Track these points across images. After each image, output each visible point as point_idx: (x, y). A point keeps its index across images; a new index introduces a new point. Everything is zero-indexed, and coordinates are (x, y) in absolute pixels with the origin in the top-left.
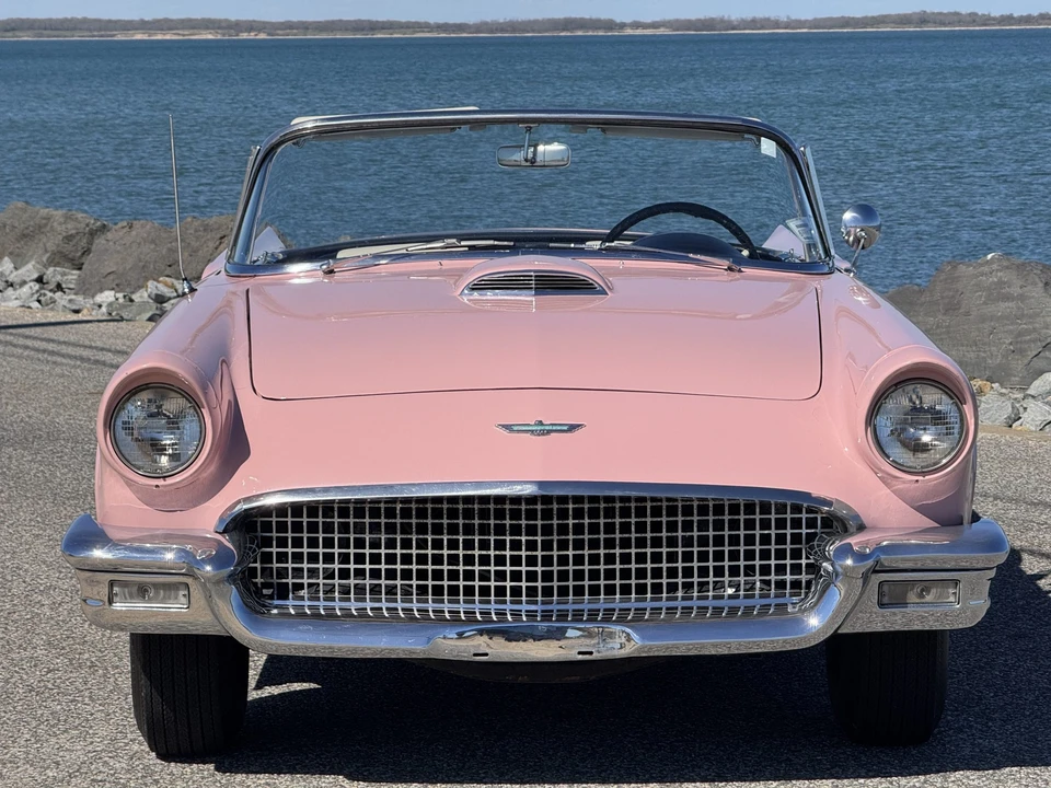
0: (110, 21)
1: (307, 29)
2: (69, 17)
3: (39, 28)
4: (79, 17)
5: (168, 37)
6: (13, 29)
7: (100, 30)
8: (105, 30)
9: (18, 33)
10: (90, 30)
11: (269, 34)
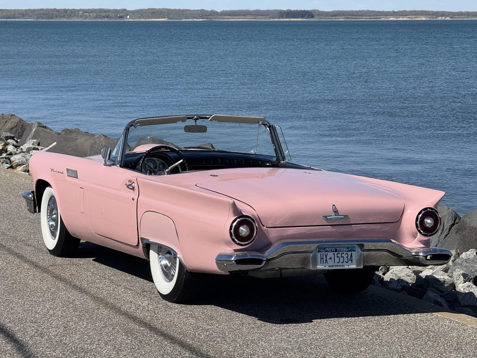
0: (379, 12)
1: (469, 15)
2: (361, 10)
3: (347, 15)
4: (366, 10)
5: (404, 19)
6: (335, 15)
7: (374, 15)
8: (378, 16)
9: (337, 17)
10: (370, 16)
11: (451, 18)
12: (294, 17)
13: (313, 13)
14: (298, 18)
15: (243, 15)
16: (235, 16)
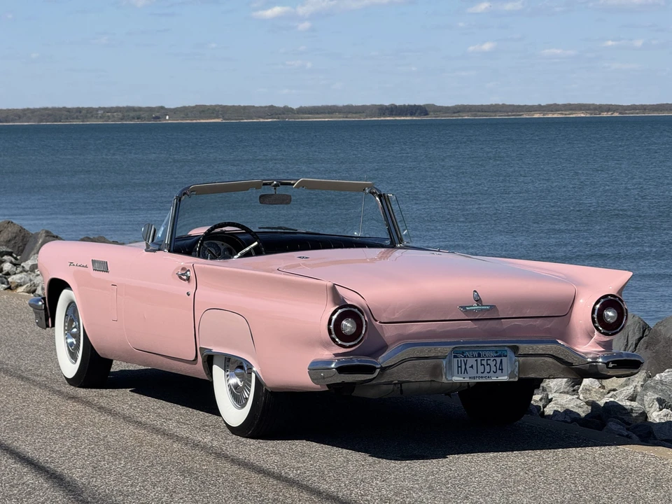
0: (519, 106)
1: (645, 109)
2: (494, 104)
3: (475, 111)
4: (501, 104)
5: (555, 116)
6: (458, 112)
7: (513, 111)
8: (517, 112)
9: (461, 114)
10: (507, 112)
11: (620, 113)
12: (400, 114)
13: (427, 109)
14: (406, 115)
15: (329, 113)
16: (318, 113)
